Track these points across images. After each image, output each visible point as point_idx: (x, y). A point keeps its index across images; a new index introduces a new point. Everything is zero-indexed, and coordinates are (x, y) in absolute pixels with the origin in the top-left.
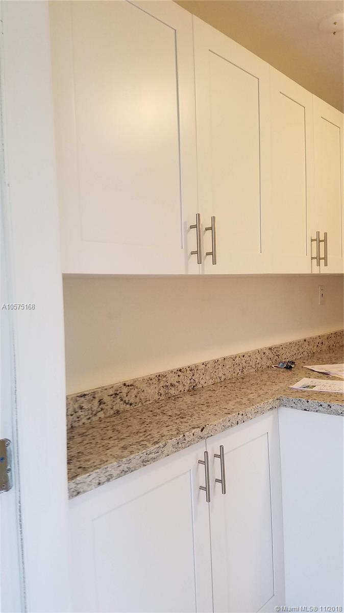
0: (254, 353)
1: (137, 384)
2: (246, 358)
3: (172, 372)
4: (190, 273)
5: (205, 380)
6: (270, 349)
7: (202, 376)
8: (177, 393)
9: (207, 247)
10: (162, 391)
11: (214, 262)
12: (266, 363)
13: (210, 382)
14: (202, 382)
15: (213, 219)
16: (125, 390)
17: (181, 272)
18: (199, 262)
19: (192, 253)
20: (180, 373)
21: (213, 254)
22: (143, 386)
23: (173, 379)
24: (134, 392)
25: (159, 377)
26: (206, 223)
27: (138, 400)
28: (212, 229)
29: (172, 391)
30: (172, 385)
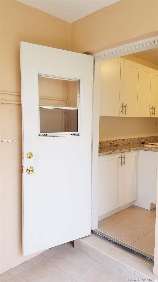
0: (133, 138)
1: (104, 142)
2: (131, 140)
3: (112, 140)
4: (120, 116)
5: (120, 144)
6: (138, 138)
7: (119, 143)
8: (113, 146)
9: (124, 111)
10: (109, 145)
11: (126, 114)
12: (136, 142)
13: (121, 144)
14: (119, 144)
15: (126, 104)
16: (102, 143)
17: (118, 116)
18: (123, 114)
19: (121, 112)
20: (114, 141)
21: (125, 112)
22: (105, 143)
23: (112, 142)
24: (104, 144)
25: (109, 141)
26: (124, 105)
27: (104, 146)
28: (126, 106)
29: (112, 145)
30: (112, 144)
